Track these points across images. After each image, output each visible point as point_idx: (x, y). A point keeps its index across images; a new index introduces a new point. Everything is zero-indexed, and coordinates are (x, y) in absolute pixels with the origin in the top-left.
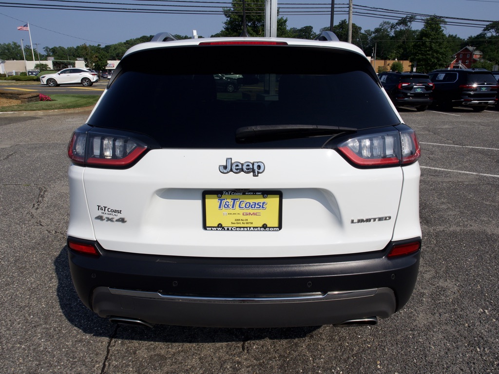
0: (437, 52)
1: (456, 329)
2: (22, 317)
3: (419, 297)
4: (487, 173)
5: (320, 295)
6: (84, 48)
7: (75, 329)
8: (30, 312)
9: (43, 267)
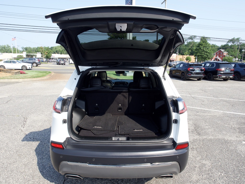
0: (206, 52)
1: (209, 182)
2: (22, 177)
3: (194, 168)
4: (228, 111)
5: (150, 164)
6: (41, 48)
7: (46, 182)
8: (25, 174)
9: (29, 154)
